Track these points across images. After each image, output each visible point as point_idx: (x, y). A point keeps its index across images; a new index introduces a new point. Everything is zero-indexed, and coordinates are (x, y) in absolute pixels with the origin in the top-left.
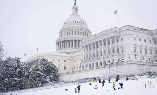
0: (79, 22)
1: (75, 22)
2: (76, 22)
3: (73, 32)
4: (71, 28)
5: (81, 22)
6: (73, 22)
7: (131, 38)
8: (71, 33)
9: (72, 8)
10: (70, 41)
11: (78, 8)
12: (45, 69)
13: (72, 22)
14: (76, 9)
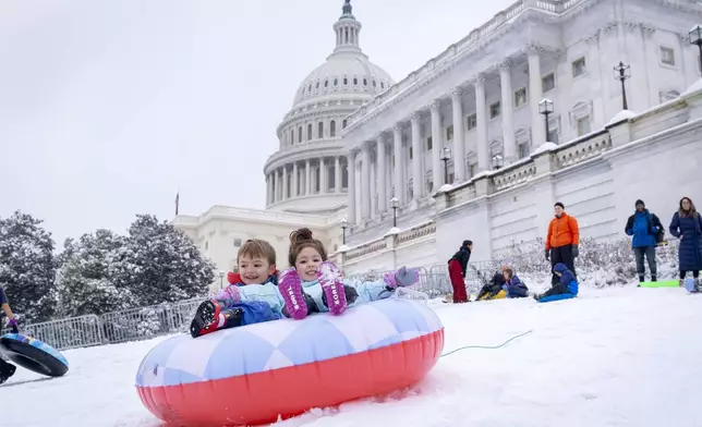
0: (360, 81)
1: (345, 81)
2: (350, 81)
3: (333, 122)
4: (327, 107)
5: (369, 82)
6: (336, 82)
7: (644, 49)
8: (327, 126)
9: (335, 26)
10: (322, 163)
11: (359, 25)
12: (137, 270)
13: (331, 83)
14: (352, 29)
